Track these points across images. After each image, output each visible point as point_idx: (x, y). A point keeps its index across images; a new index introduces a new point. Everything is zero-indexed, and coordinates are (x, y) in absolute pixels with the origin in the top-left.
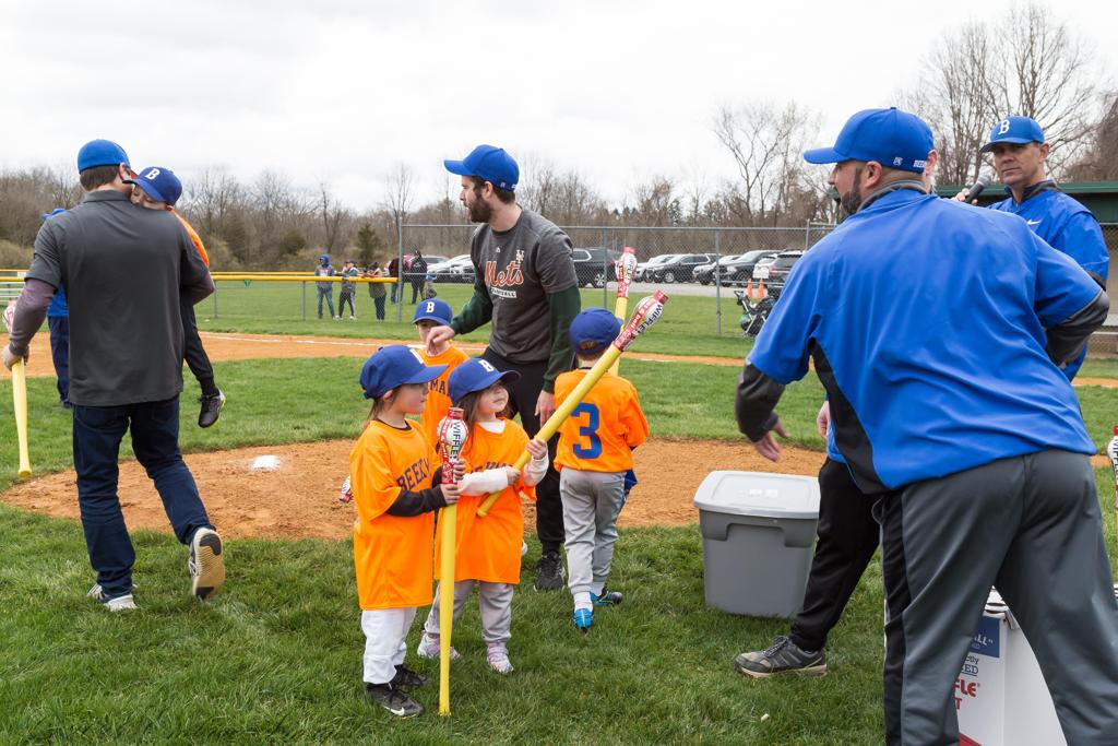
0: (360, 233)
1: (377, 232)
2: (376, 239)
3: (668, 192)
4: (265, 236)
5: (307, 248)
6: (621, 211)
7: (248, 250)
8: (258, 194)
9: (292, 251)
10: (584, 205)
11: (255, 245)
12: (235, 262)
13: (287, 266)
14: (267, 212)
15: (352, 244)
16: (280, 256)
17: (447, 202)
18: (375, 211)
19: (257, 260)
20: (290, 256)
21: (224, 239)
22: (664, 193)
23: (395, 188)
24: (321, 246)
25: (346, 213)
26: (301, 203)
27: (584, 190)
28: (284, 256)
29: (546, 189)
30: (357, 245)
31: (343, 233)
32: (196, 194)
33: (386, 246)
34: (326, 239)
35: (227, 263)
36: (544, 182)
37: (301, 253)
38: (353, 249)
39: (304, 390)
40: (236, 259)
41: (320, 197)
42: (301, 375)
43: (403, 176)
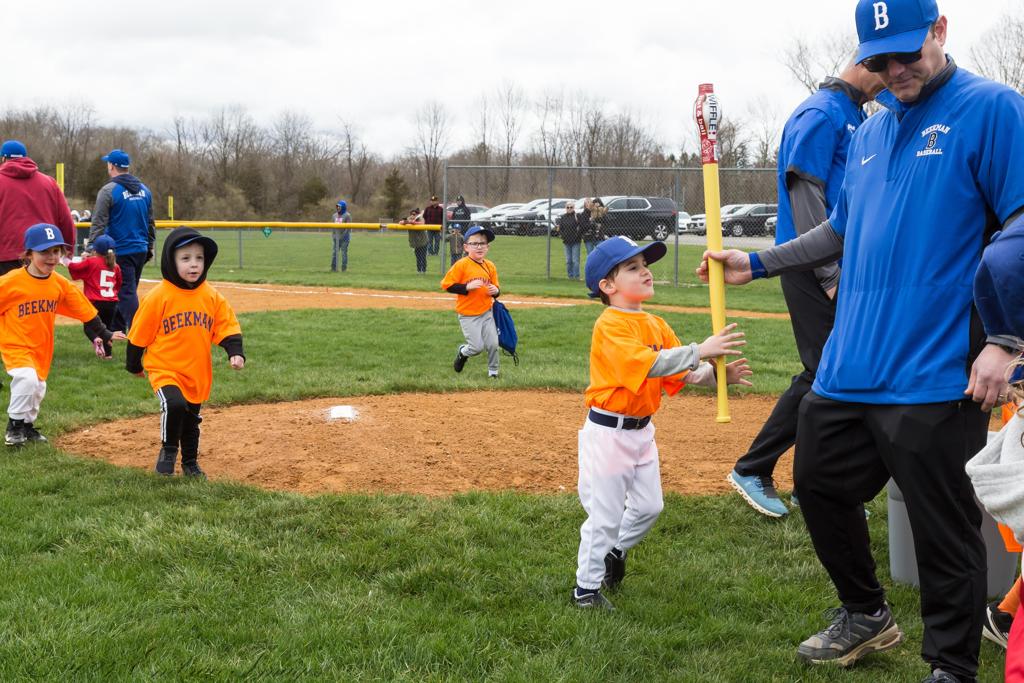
0: (387, 181)
1: (406, 181)
2: (405, 187)
3: (733, 136)
4: (283, 183)
5: (329, 197)
6: (678, 157)
7: (266, 199)
8: (277, 138)
9: (314, 200)
10: (637, 151)
11: (273, 194)
12: (250, 211)
13: (307, 216)
14: (287, 157)
15: (378, 192)
16: (300, 207)
17: (483, 146)
18: (404, 156)
19: (275, 210)
20: (311, 206)
21: (240, 187)
22: (728, 137)
23: (427, 129)
24: (344, 194)
25: (372, 158)
26: (322, 147)
27: (637, 135)
28: (305, 206)
29: (594, 131)
30: (384, 194)
31: (369, 181)
32: (211, 137)
33: (415, 195)
34: (351, 187)
35: (243, 212)
36: (592, 124)
37: (323, 202)
38: (379, 198)
39: (359, 343)
40: (252, 208)
41: (343, 142)
42: (349, 326)
43: (436, 118)
